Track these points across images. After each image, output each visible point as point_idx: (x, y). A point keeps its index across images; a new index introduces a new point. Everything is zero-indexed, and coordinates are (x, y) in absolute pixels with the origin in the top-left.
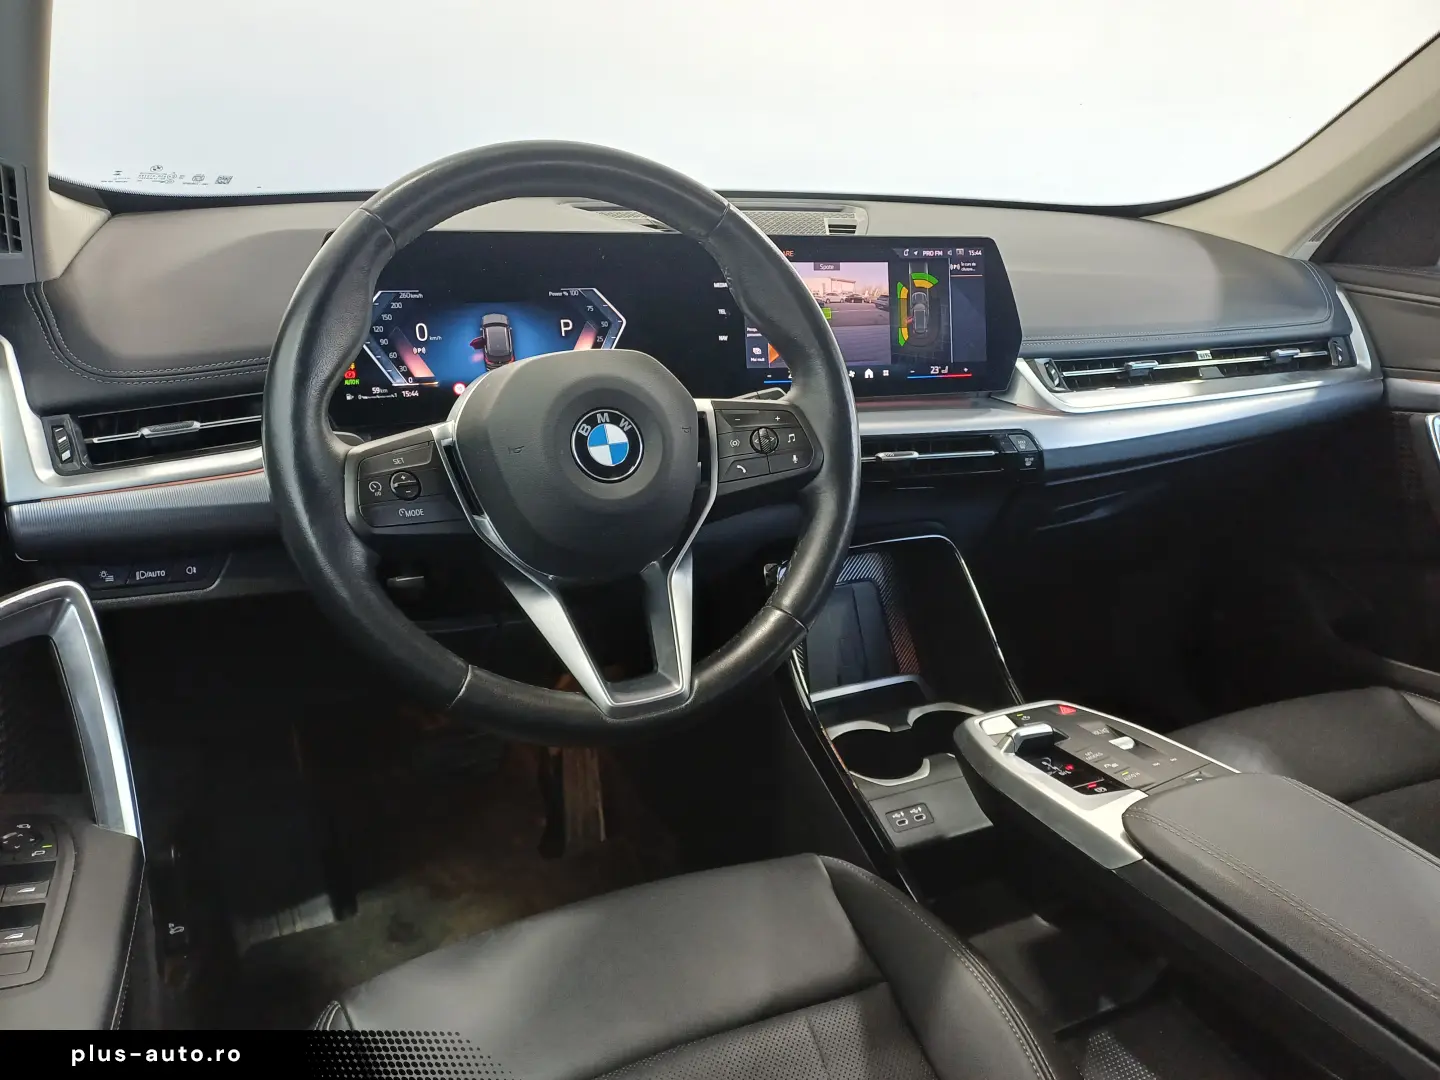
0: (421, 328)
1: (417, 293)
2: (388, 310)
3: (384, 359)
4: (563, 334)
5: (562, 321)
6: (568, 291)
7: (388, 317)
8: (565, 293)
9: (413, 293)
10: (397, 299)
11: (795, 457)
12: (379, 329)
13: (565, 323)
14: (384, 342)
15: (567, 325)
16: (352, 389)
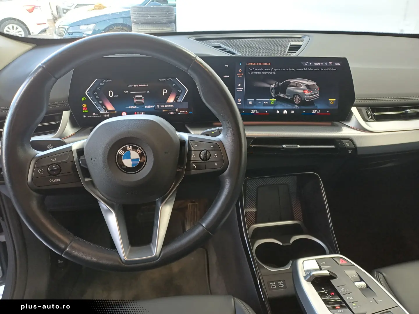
0: (111, 92)
1: (110, 80)
2: (99, 86)
3: (97, 103)
4: (164, 95)
5: (163, 90)
6: (166, 79)
7: (98, 89)
8: (165, 80)
9: (108, 80)
10: (102, 82)
11: (216, 163)
12: (96, 93)
13: (164, 91)
14: (97, 97)
15: (165, 91)
16: (85, 114)
